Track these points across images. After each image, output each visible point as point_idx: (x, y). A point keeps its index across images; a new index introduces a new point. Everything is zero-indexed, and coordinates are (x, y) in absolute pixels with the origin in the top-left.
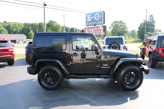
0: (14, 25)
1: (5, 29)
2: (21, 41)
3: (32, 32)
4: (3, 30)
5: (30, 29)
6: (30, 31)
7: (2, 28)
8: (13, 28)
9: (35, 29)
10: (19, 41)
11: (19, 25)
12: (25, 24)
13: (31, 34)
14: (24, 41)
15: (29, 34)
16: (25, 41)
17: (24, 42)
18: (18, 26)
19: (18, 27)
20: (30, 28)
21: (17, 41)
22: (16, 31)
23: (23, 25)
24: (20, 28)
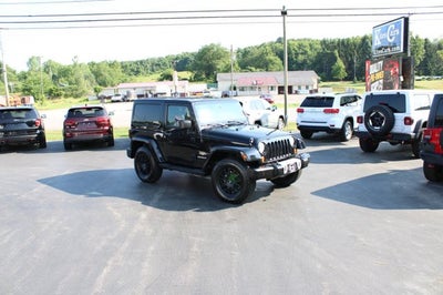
0: (300, 46)
1: (277, 57)
2: (303, 88)
3: (340, 63)
4: (271, 61)
5: (337, 55)
6: (336, 60)
7: (271, 57)
8: (297, 54)
9: (351, 56)
10: (300, 87)
11: (310, 45)
12: (324, 42)
13: (340, 68)
14: (310, 88)
15: (334, 67)
16: (315, 87)
17: (311, 92)
18: (308, 50)
19: (310, 52)
20: (336, 52)
21: (295, 89)
22: (305, 61)
23: (320, 47)
24: (312, 54)
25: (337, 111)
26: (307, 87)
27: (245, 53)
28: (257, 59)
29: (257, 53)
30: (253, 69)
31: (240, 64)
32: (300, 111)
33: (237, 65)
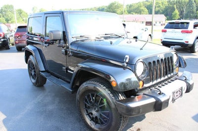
0: (157, 3)
1: (145, 8)
2: (158, 23)
3: (177, 12)
4: (143, 10)
5: (175, 7)
6: (174, 10)
7: (143, 8)
8: (155, 7)
9: (182, 8)
10: (156, 22)
11: (162, 3)
12: (169, 1)
13: (176, 14)
15: (173, 14)
16: (164, 23)
17: (162, 25)
18: (161, 5)
21: (154, 23)
22: (159, 10)
23: (167, 3)
24: (163, 7)
25: (191, 32)
26: (160, 23)
27: (131, 6)
28: (136, 9)
29: (136, 6)
30: (134, 13)
31: (128, 11)
32: (164, 31)
33: (126, 12)
